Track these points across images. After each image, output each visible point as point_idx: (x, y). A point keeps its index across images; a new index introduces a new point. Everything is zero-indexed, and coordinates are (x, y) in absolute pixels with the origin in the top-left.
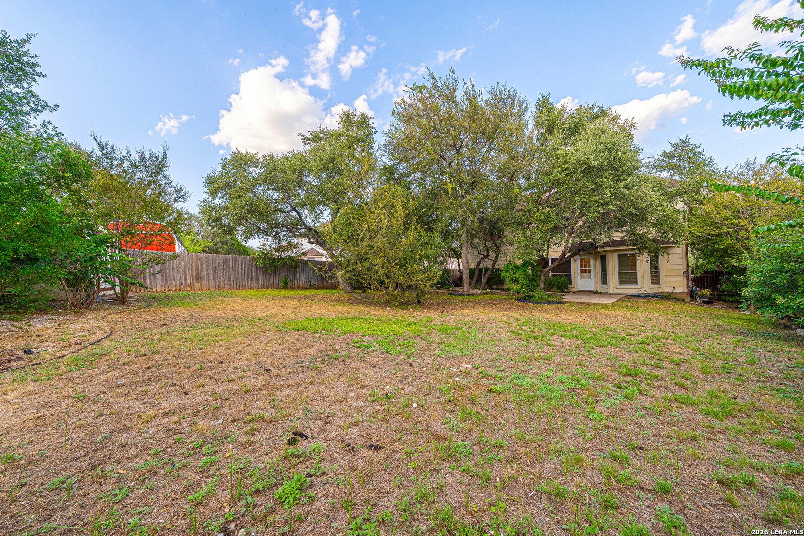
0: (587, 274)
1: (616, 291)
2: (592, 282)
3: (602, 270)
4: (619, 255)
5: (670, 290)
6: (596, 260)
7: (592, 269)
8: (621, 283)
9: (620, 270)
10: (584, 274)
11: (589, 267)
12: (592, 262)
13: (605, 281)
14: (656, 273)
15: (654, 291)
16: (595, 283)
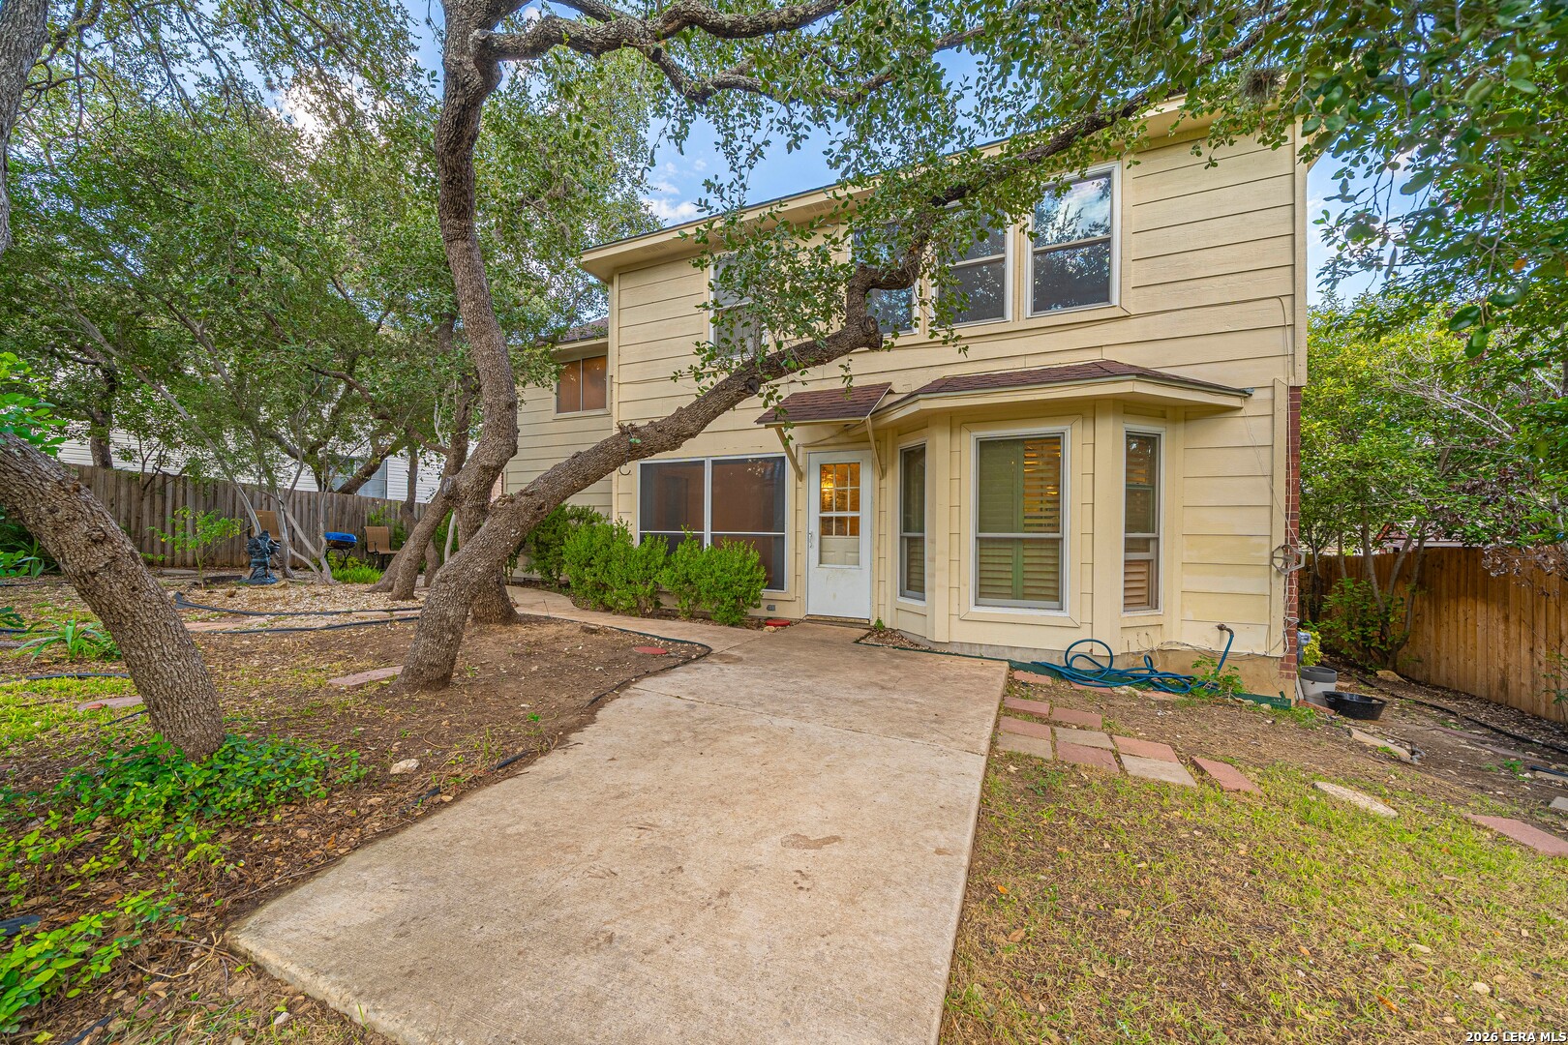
0: (845, 541)
1: (963, 634)
2: (862, 576)
3: (907, 526)
4: (984, 445)
5: (1206, 639)
6: (883, 474)
7: (865, 515)
8: (988, 588)
9: (982, 526)
10: (834, 541)
11: (856, 507)
12: (867, 480)
13: (913, 581)
14: (1144, 545)
15: (1140, 643)
16: (877, 582)
